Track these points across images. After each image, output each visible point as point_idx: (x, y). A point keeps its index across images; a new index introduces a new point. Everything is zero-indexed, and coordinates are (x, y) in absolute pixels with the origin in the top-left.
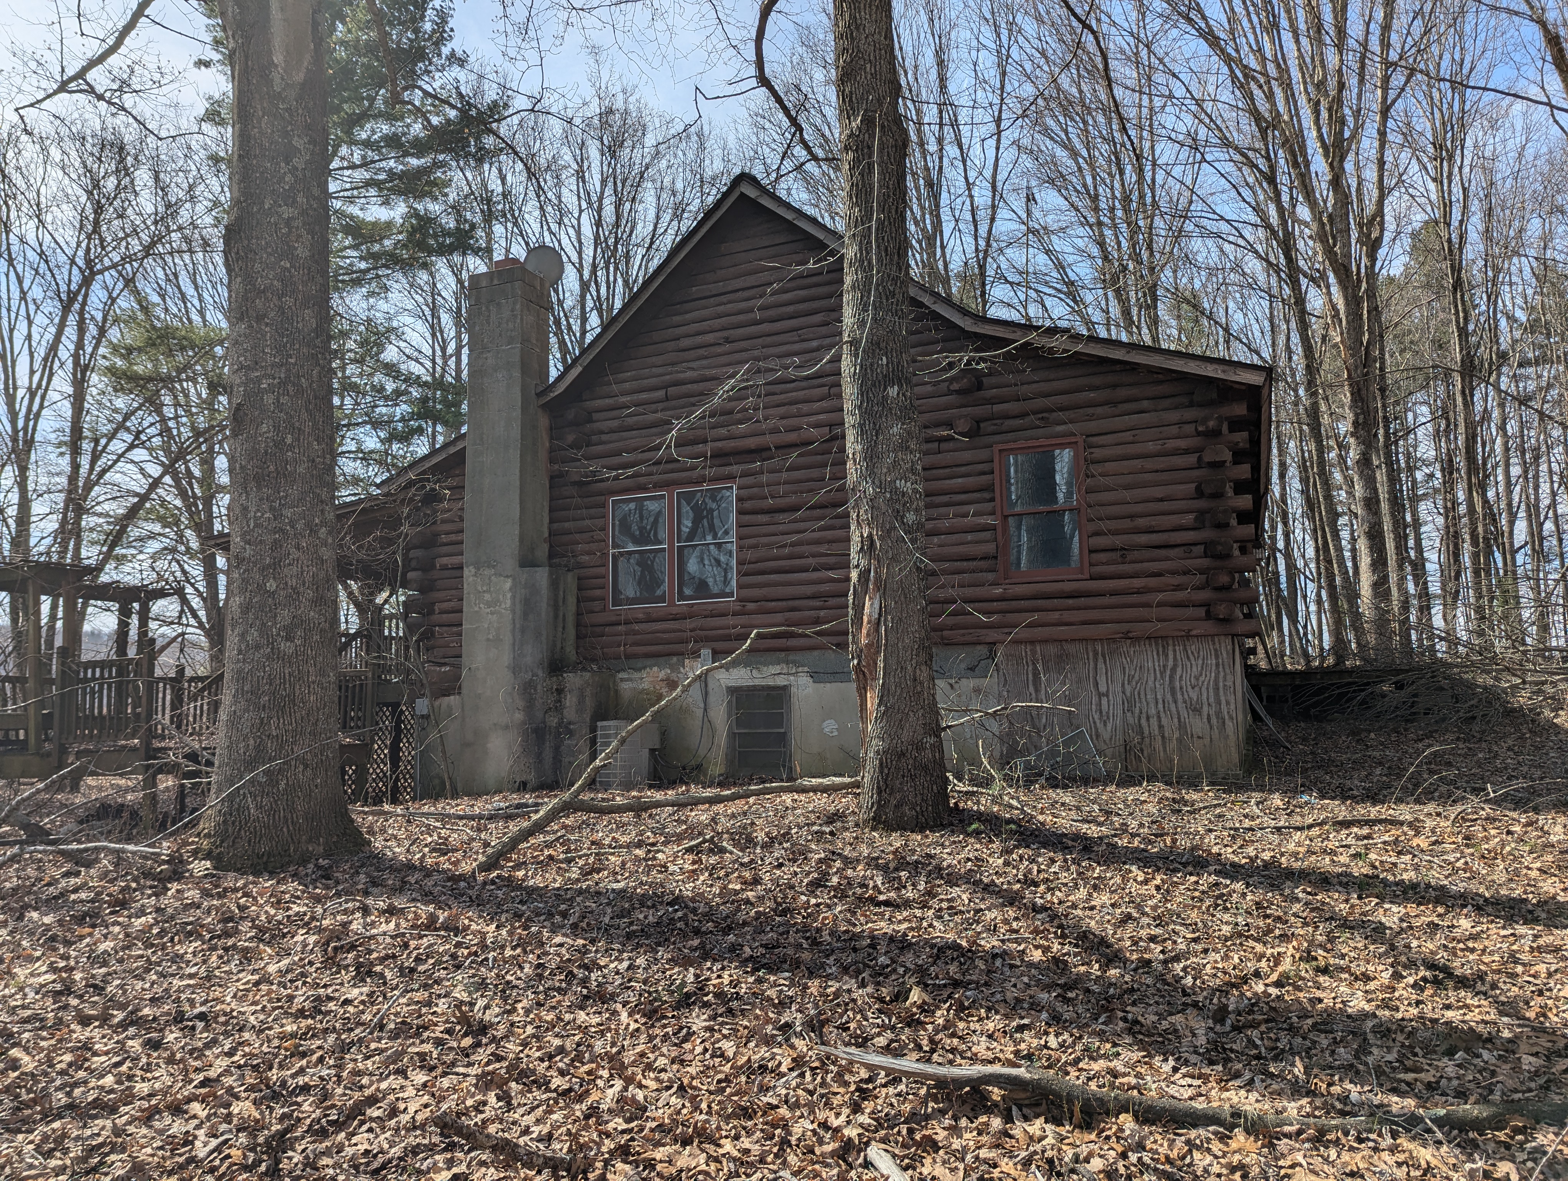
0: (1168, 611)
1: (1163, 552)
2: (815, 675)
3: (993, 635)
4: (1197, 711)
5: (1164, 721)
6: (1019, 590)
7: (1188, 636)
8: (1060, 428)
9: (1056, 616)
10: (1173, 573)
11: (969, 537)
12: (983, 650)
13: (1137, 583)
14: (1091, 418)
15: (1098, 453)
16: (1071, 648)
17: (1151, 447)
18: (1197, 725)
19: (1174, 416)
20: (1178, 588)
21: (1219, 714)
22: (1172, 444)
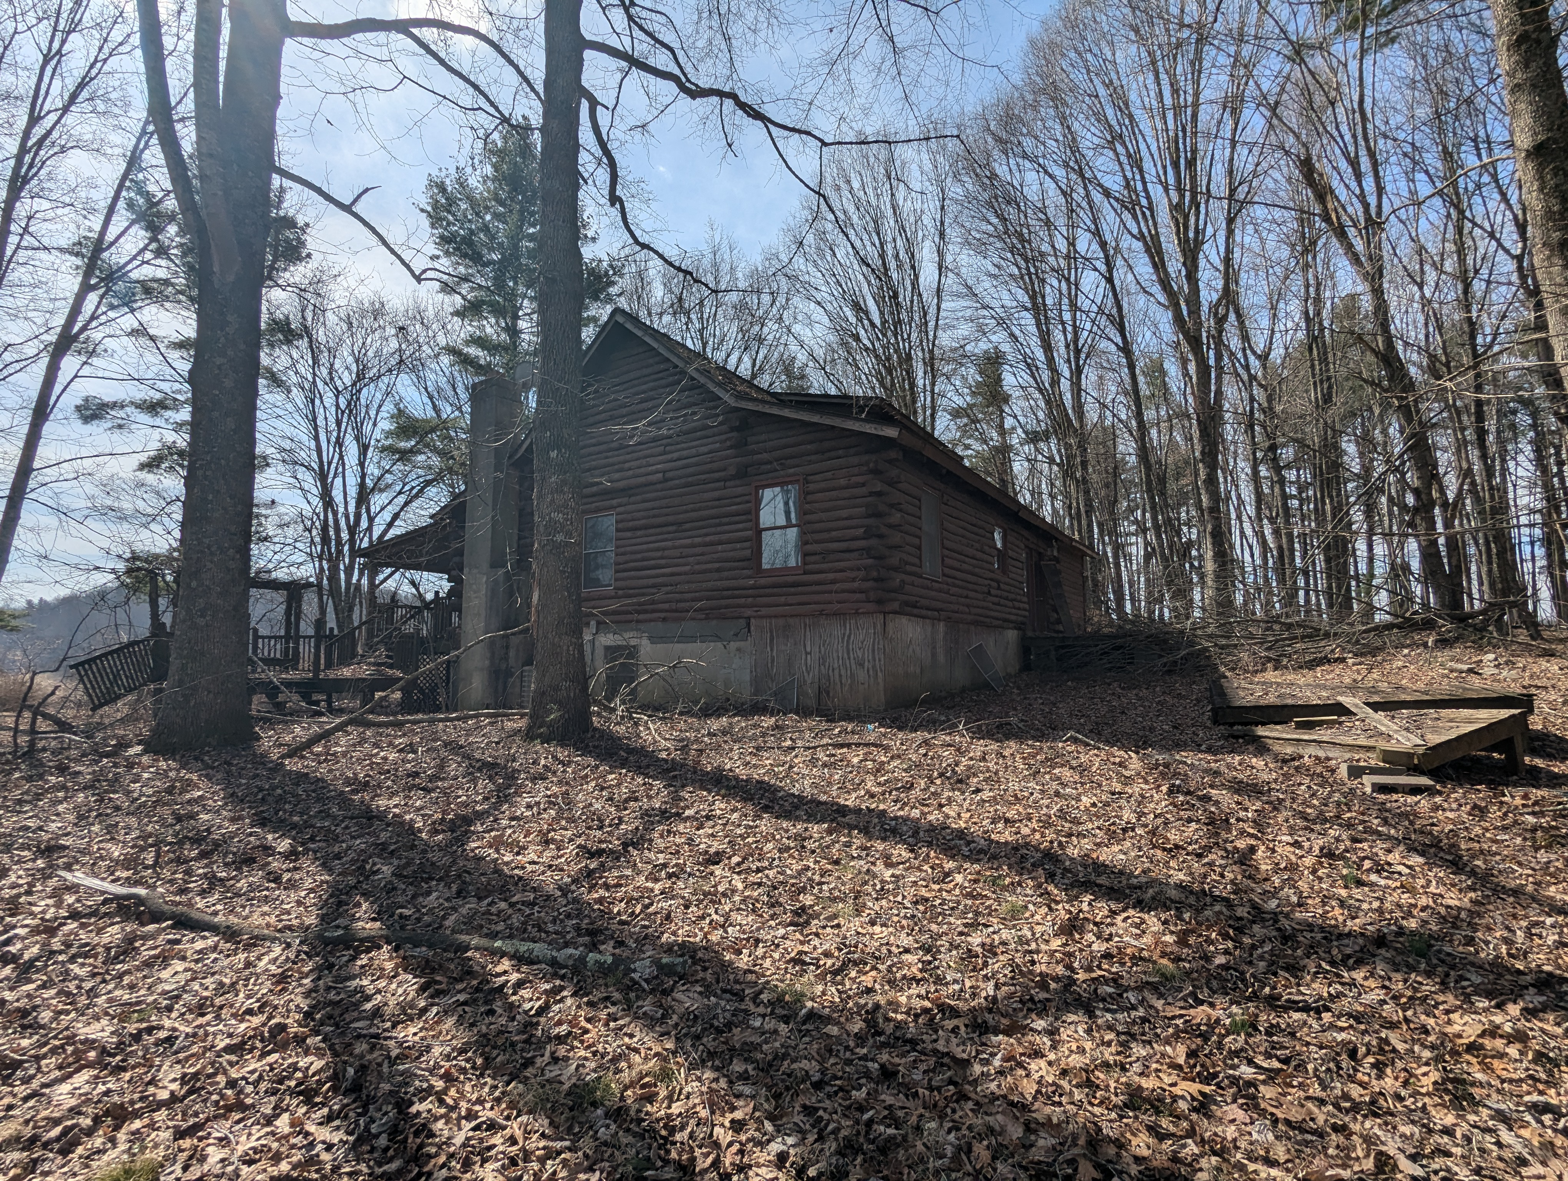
0: (845, 596)
1: (847, 555)
2: (653, 639)
3: (748, 612)
4: (862, 665)
5: (843, 672)
6: (763, 581)
7: (857, 613)
8: (792, 471)
9: (782, 599)
10: (852, 570)
11: (738, 546)
12: (743, 622)
13: (831, 576)
14: (810, 462)
15: (812, 487)
16: (791, 621)
17: (843, 482)
18: (862, 675)
19: (855, 460)
20: (853, 580)
21: (874, 667)
22: (854, 479)
